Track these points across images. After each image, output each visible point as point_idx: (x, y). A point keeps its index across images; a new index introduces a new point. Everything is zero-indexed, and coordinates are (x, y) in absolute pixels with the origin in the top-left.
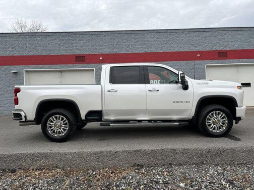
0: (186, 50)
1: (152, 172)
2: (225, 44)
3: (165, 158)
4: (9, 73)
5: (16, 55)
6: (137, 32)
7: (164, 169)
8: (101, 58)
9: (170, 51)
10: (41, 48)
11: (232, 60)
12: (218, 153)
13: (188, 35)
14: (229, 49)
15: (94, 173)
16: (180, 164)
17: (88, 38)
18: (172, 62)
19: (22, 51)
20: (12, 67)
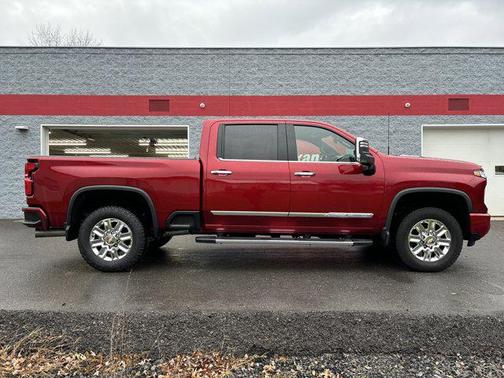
0: (381, 93)
1: (295, 368)
2: (466, 81)
3: (326, 333)
4: (11, 131)
5: (26, 93)
6: (279, 52)
7: (323, 362)
8: (202, 105)
9: (349, 94)
10: (78, 80)
11: (478, 117)
12: (455, 326)
13: (388, 61)
14: (471, 93)
15: (153, 368)
16: (363, 350)
17: (176, 61)
18: (351, 117)
19: (39, 86)
20: (16, 118)
